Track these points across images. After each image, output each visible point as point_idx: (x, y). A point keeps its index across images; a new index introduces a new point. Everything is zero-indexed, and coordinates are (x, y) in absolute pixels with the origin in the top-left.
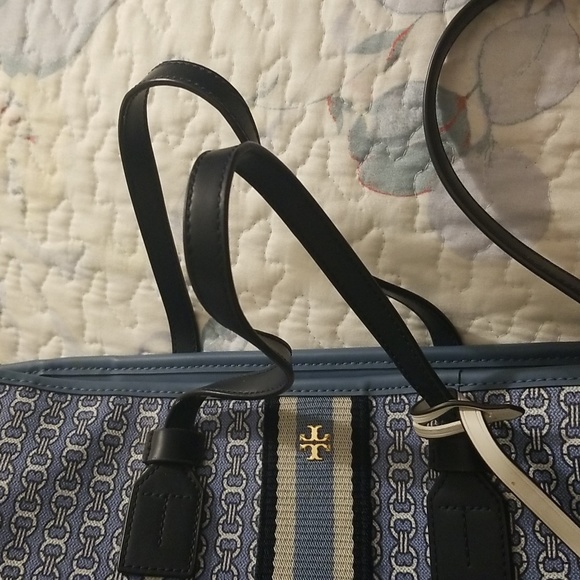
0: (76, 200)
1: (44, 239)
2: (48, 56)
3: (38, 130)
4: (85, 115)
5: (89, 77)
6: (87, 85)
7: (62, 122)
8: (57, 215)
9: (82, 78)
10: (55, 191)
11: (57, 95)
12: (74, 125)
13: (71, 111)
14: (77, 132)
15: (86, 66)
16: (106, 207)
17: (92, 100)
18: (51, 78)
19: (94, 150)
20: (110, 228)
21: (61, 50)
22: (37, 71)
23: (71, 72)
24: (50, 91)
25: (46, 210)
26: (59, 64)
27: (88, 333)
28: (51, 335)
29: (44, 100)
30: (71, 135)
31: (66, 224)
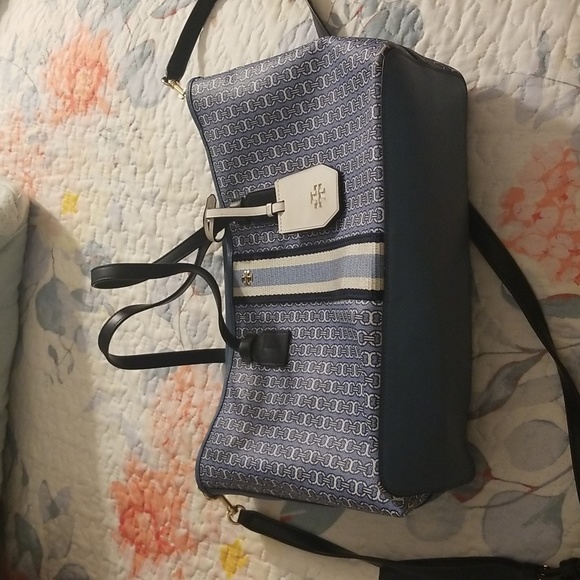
0: (157, 167)
1: (143, 187)
2: (151, 99)
3: (146, 135)
4: (164, 127)
5: (168, 108)
6: (167, 112)
7: (154, 130)
8: (149, 175)
9: (165, 109)
10: (149, 163)
11: (154, 117)
12: (159, 132)
13: (159, 125)
14: (160, 134)
15: (167, 103)
16: (170, 170)
17: (167, 119)
18: (153, 108)
19: (166, 143)
20: (170, 180)
21: (157, 96)
22: (146, 106)
23: (160, 106)
24: (151, 115)
25: (145, 172)
26: (156, 102)
27: (157, 232)
28: (142, 234)
29: (148, 120)
30: (158, 136)
31: (153, 178)
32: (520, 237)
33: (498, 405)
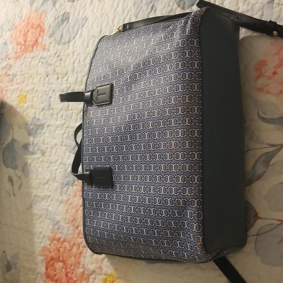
0: (70, 74)
1: (62, 85)
2: (67, 40)
3: (63, 58)
4: (73, 53)
6: (75, 46)
7: (68, 55)
8: (65, 78)
9: (74, 44)
10: (65, 72)
11: (68, 49)
12: (71, 56)
13: (71, 52)
14: (71, 57)
15: (75, 41)
16: (77, 74)
17: (75, 49)
18: (67, 45)
19: (75, 61)
20: (77, 80)
21: (70, 38)
22: (64, 44)
23: (71, 43)
24: (67, 48)
25: (63, 78)
26: (69, 42)
27: (70, 108)
28: (61, 110)
29: (65, 51)
30: (70, 58)
31: (67, 80)
32: (266, 85)
33: (259, 178)
